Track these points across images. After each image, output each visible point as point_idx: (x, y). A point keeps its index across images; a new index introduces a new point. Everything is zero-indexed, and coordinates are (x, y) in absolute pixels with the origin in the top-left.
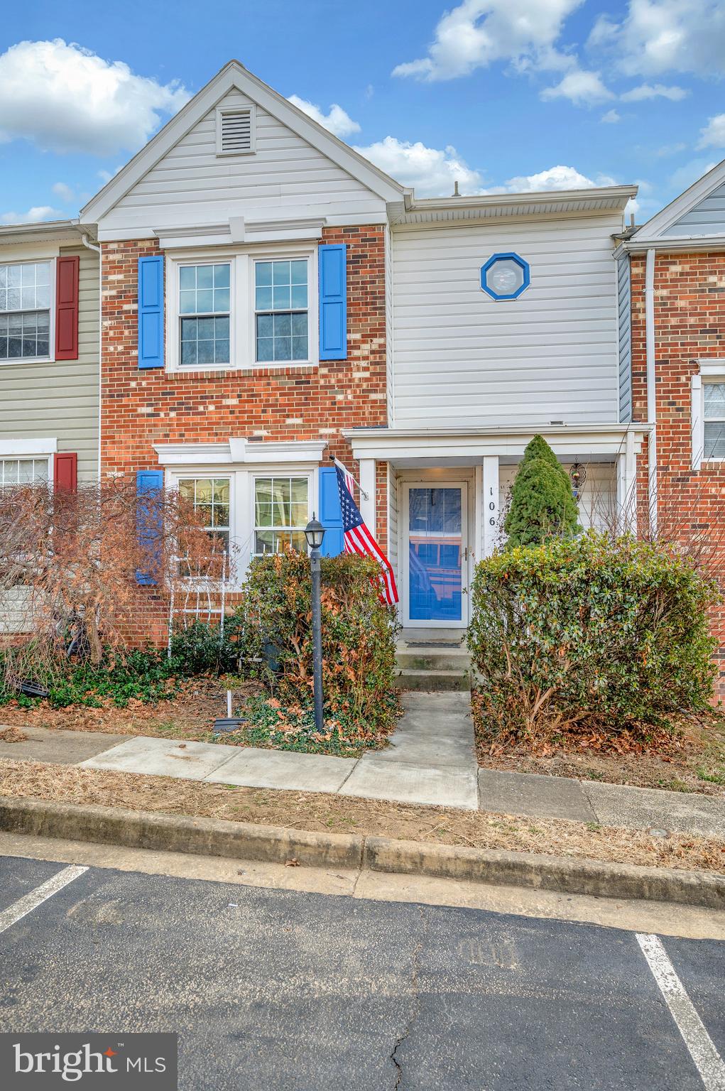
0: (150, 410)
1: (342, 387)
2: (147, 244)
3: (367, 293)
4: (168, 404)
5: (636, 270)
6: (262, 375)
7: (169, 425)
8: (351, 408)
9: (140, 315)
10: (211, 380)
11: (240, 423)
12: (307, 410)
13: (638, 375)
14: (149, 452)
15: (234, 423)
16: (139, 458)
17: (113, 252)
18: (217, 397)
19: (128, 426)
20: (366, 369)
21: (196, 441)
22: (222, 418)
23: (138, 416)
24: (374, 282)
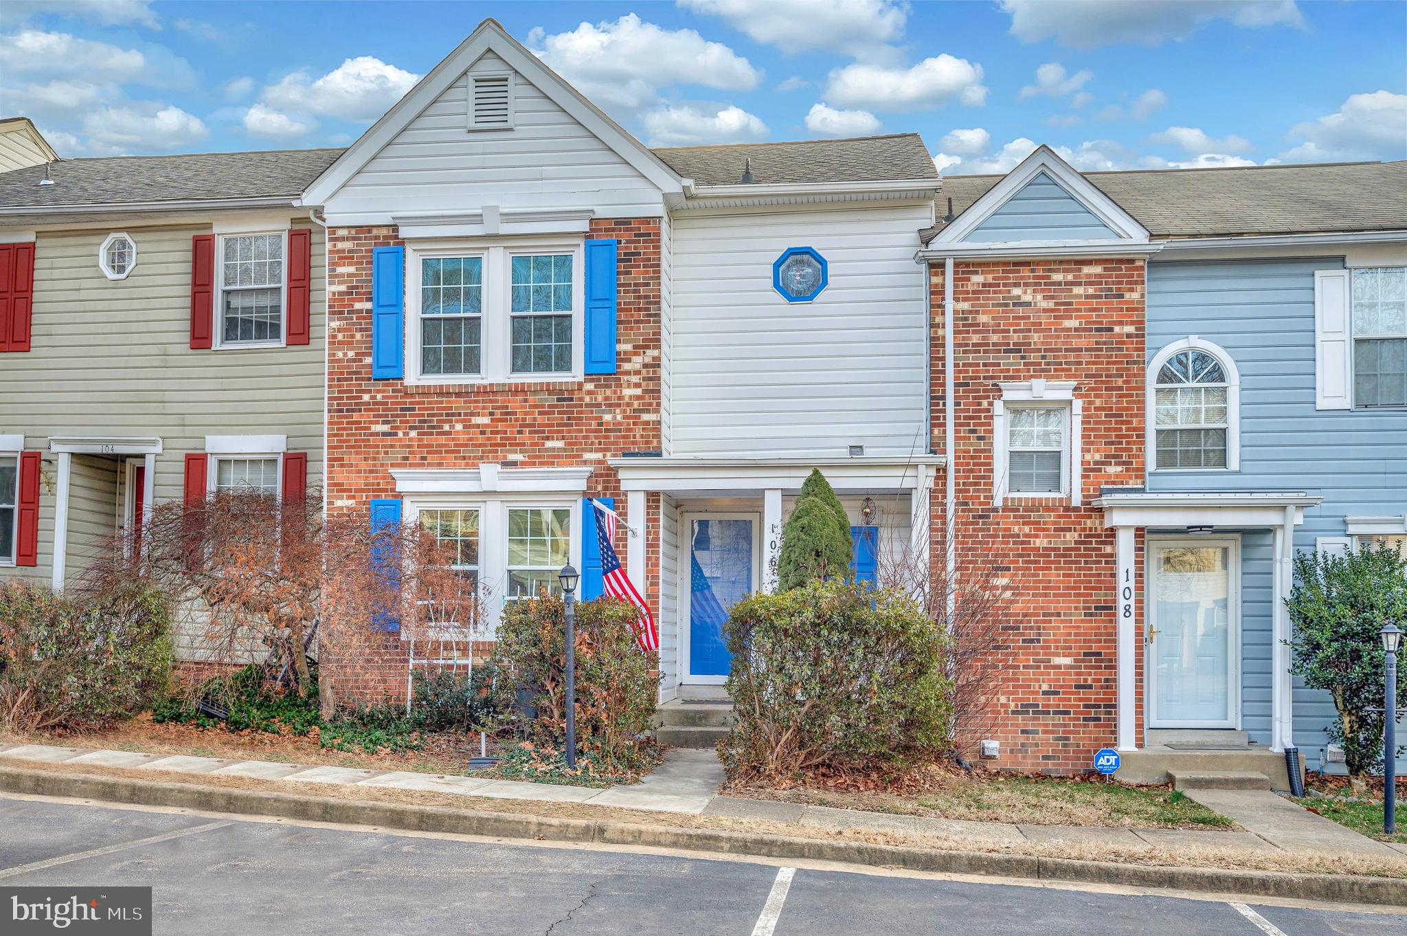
0: (386, 428)
1: (610, 405)
2: (384, 232)
3: (639, 297)
4: (407, 422)
5: (935, 280)
6: (519, 390)
7: (409, 446)
8: (620, 431)
9: (375, 317)
10: (458, 395)
11: (492, 445)
12: (569, 432)
13: (936, 399)
14: (384, 478)
15: (485, 445)
16: (373, 484)
17: (343, 239)
18: (466, 414)
19: (360, 447)
20: (637, 385)
21: (440, 465)
22: (471, 439)
23: (372, 434)
24: (648, 285)
